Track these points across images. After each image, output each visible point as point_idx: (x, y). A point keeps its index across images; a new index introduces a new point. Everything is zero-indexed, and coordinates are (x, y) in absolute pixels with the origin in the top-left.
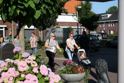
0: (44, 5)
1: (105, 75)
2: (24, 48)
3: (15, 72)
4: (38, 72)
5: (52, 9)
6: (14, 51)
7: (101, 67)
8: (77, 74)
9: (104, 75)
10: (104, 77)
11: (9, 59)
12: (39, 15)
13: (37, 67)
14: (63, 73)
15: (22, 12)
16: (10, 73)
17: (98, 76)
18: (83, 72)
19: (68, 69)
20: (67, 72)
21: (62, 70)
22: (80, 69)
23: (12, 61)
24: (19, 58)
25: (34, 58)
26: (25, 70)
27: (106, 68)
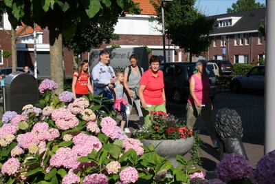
1: (237, 143)
2: (62, 83)
3: (50, 130)
4: (98, 131)
6: (40, 88)
7: (228, 125)
8: (177, 140)
9: (233, 143)
10: (234, 147)
11: (31, 106)
12: (98, 10)
14: (147, 139)
15: (60, 3)
16: (38, 132)
17: (221, 146)
18: (190, 136)
19: (156, 130)
20: (154, 136)
21: (143, 133)
22: (184, 130)
23: (37, 111)
24: (52, 104)
25: (87, 103)
26: (71, 126)
27: (239, 129)
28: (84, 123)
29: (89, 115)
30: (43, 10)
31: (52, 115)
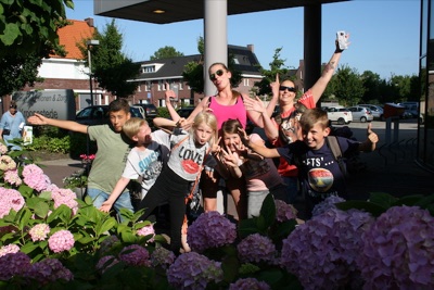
0: (26, 12)
12: (15, 37)
13: (14, 170)
14: (79, 186)
25: (5, 149)
29: (7, 163)
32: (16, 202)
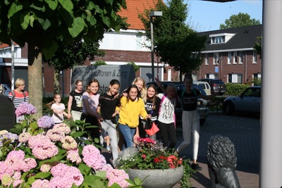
0: (91, 6)
1: (231, 173)
2: (40, 107)
3: (26, 160)
4: (79, 160)
5: (108, 15)
6: (16, 112)
7: (221, 154)
8: (165, 170)
9: (226, 174)
10: (227, 177)
11: (5, 131)
12: (82, 29)
13: (75, 149)
14: (133, 168)
15: (41, 21)
16: (13, 162)
17: (213, 176)
18: (179, 166)
19: (143, 158)
20: (140, 165)
21: (128, 162)
22: (173, 159)
23: (13, 137)
24: (29, 129)
25: (68, 129)
26: (50, 155)
27: (233, 158)
28: (64, 151)
29: (70, 143)
30: (21, 27)
31: (29, 143)
32: (76, 178)
